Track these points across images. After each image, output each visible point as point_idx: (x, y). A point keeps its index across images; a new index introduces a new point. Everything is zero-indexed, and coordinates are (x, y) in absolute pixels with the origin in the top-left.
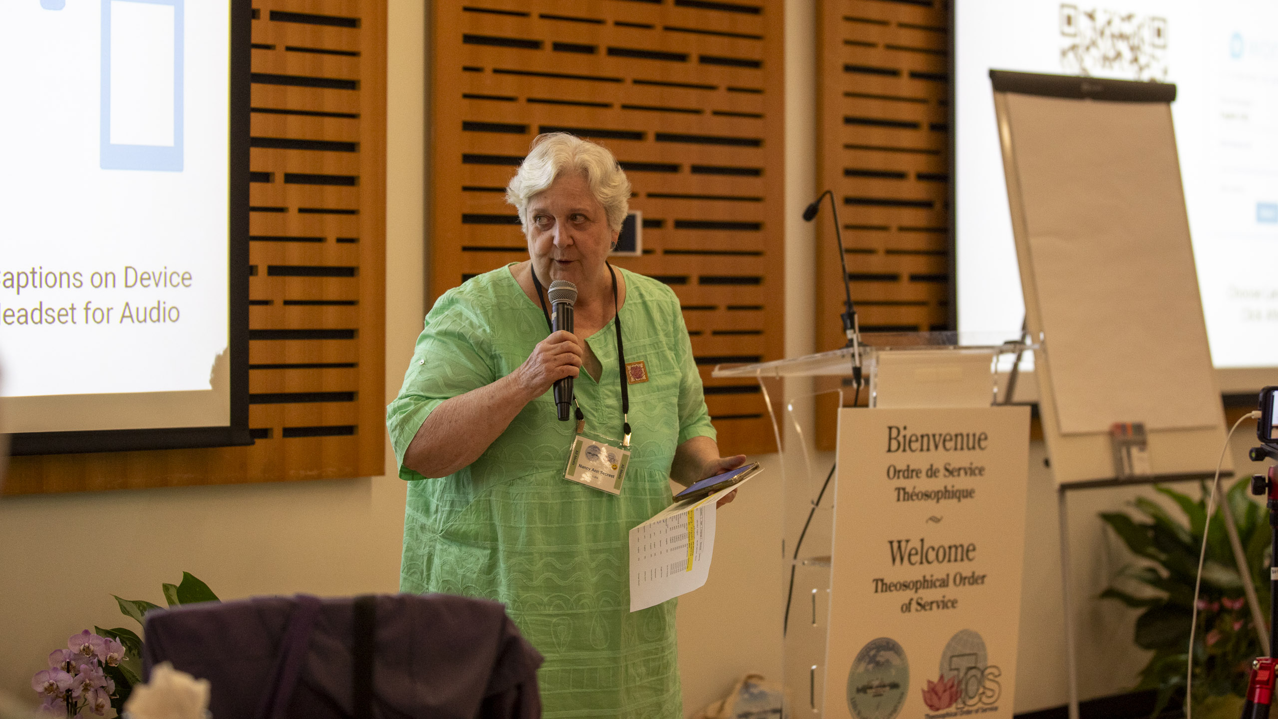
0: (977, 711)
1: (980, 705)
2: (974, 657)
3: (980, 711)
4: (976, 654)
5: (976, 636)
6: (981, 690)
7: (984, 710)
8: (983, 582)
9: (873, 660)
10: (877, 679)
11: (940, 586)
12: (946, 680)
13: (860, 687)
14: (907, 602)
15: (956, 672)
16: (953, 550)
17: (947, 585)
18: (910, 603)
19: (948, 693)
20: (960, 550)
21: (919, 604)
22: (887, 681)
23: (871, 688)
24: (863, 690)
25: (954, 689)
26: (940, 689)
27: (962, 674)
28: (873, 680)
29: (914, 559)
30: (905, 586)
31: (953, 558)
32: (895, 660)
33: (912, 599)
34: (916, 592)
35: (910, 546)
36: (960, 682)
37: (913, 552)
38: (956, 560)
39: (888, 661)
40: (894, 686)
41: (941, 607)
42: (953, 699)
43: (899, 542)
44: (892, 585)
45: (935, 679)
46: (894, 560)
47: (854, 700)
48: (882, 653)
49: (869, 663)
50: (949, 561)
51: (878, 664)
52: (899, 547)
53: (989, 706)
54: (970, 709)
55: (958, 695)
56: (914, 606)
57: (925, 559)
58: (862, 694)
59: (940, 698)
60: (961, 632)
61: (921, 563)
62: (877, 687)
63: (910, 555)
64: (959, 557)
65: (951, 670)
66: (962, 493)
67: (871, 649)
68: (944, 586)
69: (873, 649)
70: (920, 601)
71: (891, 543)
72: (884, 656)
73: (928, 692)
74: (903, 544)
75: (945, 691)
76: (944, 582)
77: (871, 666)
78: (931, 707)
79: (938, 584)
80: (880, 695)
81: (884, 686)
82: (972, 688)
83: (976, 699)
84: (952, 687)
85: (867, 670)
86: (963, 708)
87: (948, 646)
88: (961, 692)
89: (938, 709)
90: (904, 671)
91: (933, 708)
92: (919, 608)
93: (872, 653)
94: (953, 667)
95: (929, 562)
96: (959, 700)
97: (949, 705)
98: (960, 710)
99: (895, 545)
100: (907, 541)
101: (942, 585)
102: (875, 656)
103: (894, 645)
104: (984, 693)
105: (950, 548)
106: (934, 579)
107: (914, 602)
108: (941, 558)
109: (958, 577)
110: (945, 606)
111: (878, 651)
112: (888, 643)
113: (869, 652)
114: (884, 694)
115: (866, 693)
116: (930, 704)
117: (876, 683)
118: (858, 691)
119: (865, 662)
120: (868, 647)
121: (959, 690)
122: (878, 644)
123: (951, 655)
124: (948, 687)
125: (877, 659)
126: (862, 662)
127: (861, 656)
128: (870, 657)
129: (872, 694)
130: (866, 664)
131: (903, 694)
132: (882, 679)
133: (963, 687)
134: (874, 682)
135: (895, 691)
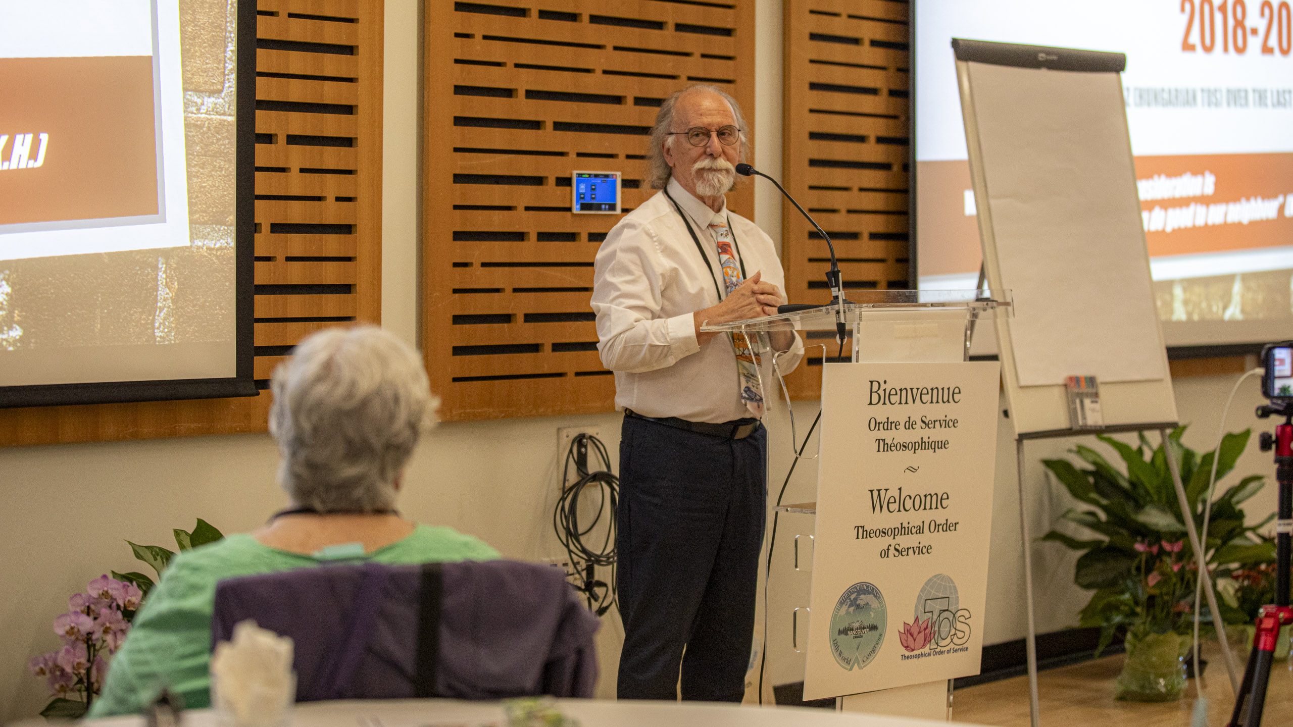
0: (949, 652)
1: (952, 645)
2: (948, 599)
3: (952, 651)
4: (948, 597)
5: (950, 580)
6: (953, 632)
8: (955, 530)
9: (854, 603)
10: (858, 621)
11: (916, 533)
12: (920, 622)
13: (842, 629)
14: (886, 548)
15: (930, 615)
16: (929, 498)
17: (923, 533)
18: (888, 549)
19: (923, 633)
20: (934, 498)
21: (897, 550)
22: (866, 624)
23: (852, 630)
24: (844, 632)
25: (927, 631)
27: (935, 617)
28: (854, 623)
29: (892, 507)
30: (884, 533)
31: (928, 506)
32: (875, 604)
33: (890, 545)
34: (894, 538)
35: (889, 494)
36: (933, 624)
37: (892, 500)
38: (931, 508)
39: (867, 604)
40: (873, 628)
41: (917, 552)
42: (927, 640)
43: (879, 491)
44: (872, 531)
45: (911, 621)
46: (874, 508)
47: (835, 642)
48: (862, 596)
49: (850, 606)
50: (925, 509)
51: (858, 606)
52: (879, 495)
53: (961, 647)
54: (943, 649)
55: (932, 636)
56: (892, 551)
57: (902, 507)
58: (843, 636)
59: (915, 640)
60: (935, 576)
61: (899, 511)
62: (857, 629)
63: (888, 503)
64: (934, 506)
65: (925, 612)
66: (937, 443)
68: (920, 533)
69: (855, 592)
70: (897, 547)
71: (871, 491)
72: (864, 599)
73: (905, 633)
74: (883, 493)
75: (920, 632)
76: (920, 529)
77: (852, 609)
78: (906, 647)
79: (914, 530)
80: (862, 636)
81: (864, 628)
82: (944, 630)
83: (949, 640)
84: (926, 628)
85: (848, 613)
86: (937, 648)
87: (923, 589)
88: (934, 635)
89: (913, 650)
90: (883, 614)
91: (908, 649)
92: (897, 554)
93: (853, 597)
94: (926, 610)
95: (906, 510)
96: (933, 641)
97: (924, 646)
99: (875, 494)
100: (886, 490)
101: (918, 532)
102: (855, 599)
103: (873, 589)
104: (955, 634)
105: (925, 496)
106: (910, 526)
107: (892, 548)
108: (917, 507)
109: (933, 524)
110: (921, 551)
111: (858, 595)
112: (868, 587)
113: (850, 595)
114: (864, 635)
115: (847, 634)
116: (906, 645)
117: (856, 625)
118: (840, 632)
119: (847, 604)
120: (850, 591)
121: (933, 631)
122: (858, 588)
123: (926, 599)
124: (923, 628)
125: (857, 603)
126: (844, 605)
127: (843, 599)
128: (851, 601)
129: (852, 636)
130: (847, 606)
131: (881, 635)
132: (861, 621)
133: (936, 629)
134: (854, 625)
135: (874, 632)
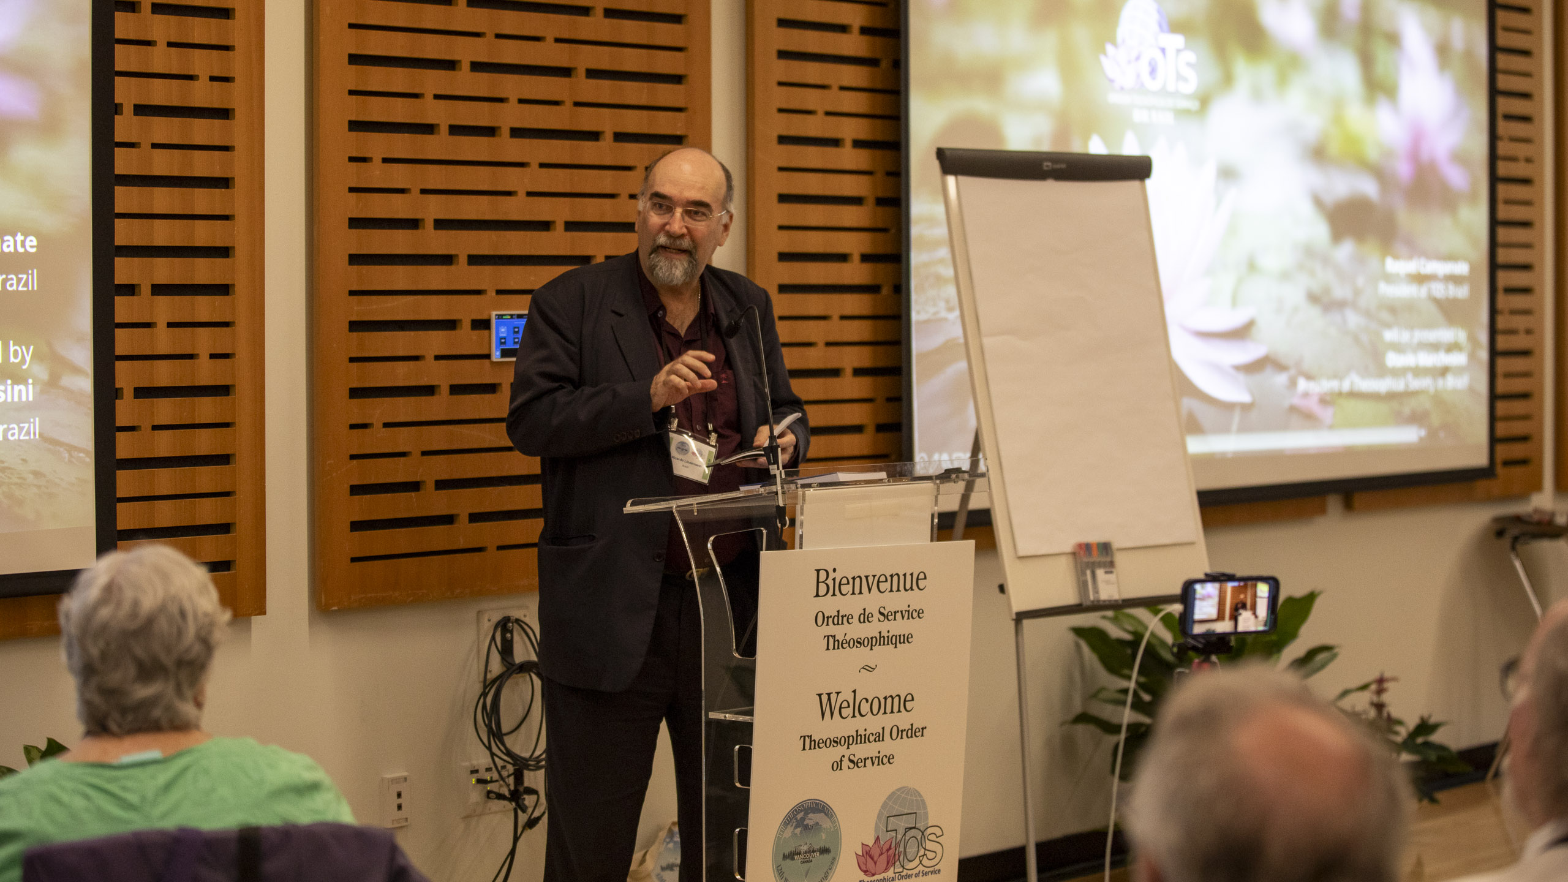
0: (917, 875)
1: (921, 868)
2: (915, 815)
3: (921, 874)
4: (916, 813)
5: (917, 793)
6: (922, 852)
7: (926, 874)
8: (922, 735)
9: (801, 824)
10: (806, 844)
11: (875, 741)
12: (882, 843)
13: (787, 853)
14: (838, 760)
15: (893, 834)
16: (889, 700)
17: (883, 740)
18: (841, 761)
19: (884, 857)
20: (896, 700)
21: (851, 761)
22: (816, 847)
23: (799, 854)
24: (790, 856)
25: (891, 852)
26: (875, 853)
27: (899, 836)
28: (801, 846)
29: (845, 712)
30: (836, 742)
31: (889, 710)
32: (826, 823)
33: (844, 756)
34: (848, 748)
35: (841, 698)
36: (898, 844)
37: (845, 704)
38: (892, 712)
39: (817, 823)
40: (825, 851)
41: (876, 763)
42: (890, 863)
43: (829, 694)
44: (821, 741)
45: (871, 843)
46: (823, 715)
47: (779, 868)
48: (811, 815)
49: (796, 827)
50: (885, 713)
51: (806, 827)
52: (829, 699)
53: (932, 869)
54: (910, 872)
55: (897, 857)
56: (846, 762)
57: (858, 712)
58: (788, 861)
59: (875, 863)
60: (898, 790)
61: (854, 716)
62: (806, 852)
63: (841, 708)
64: (896, 709)
65: (887, 831)
66: (898, 637)
67: (799, 813)
68: (879, 740)
69: (802, 811)
70: (852, 757)
71: (820, 695)
72: (813, 818)
73: (863, 856)
74: (833, 697)
75: (881, 854)
76: (879, 736)
77: (798, 830)
78: (866, 872)
79: (872, 738)
80: (811, 861)
81: (814, 851)
82: (911, 850)
83: (917, 861)
84: (888, 850)
85: (794, 834)
86: (902, 872)
87: (885, 805)
88: (899, 856)
89: (873, 875)
90: (836, 835)
91: (867, 873)
92: (851, 765)
93: (799, 816)
94: (889, 829)
95: (862, 716)
96: (898, 863)
97: (886, 869)
98: (897, 875)
99: (825, 698)
100: (838, 693)
101: (877, 739)
102: (803, 819)
103: (824, 806)
104: (925, 855)
105: (885, 698)
106: (868, 733)
107: (846, 760)
108: (875, 711)
109: (895, 730)
110: (881, 762)
111: (806, 814)
112: (817, 804)
113: (796, 815)
114: (813, 860)
115: (793, 859)
116: (865, 869)
117: (805, 848)
118: (785, 857)
119: (792, 825)
120: (796, 810)
121: (897, 852)
122: (806, 806)
123: (888, 816)
124: (884, 850)
125: (805, 823)
126: (789, 826)
127: (787, 819)
128: (797, 821)
129: (800, 861)
130: (793, 828)
131: (834, 859)
132: (810, 844)
133: (902, 849)
134: (802, 848)
135: (826, 856)
